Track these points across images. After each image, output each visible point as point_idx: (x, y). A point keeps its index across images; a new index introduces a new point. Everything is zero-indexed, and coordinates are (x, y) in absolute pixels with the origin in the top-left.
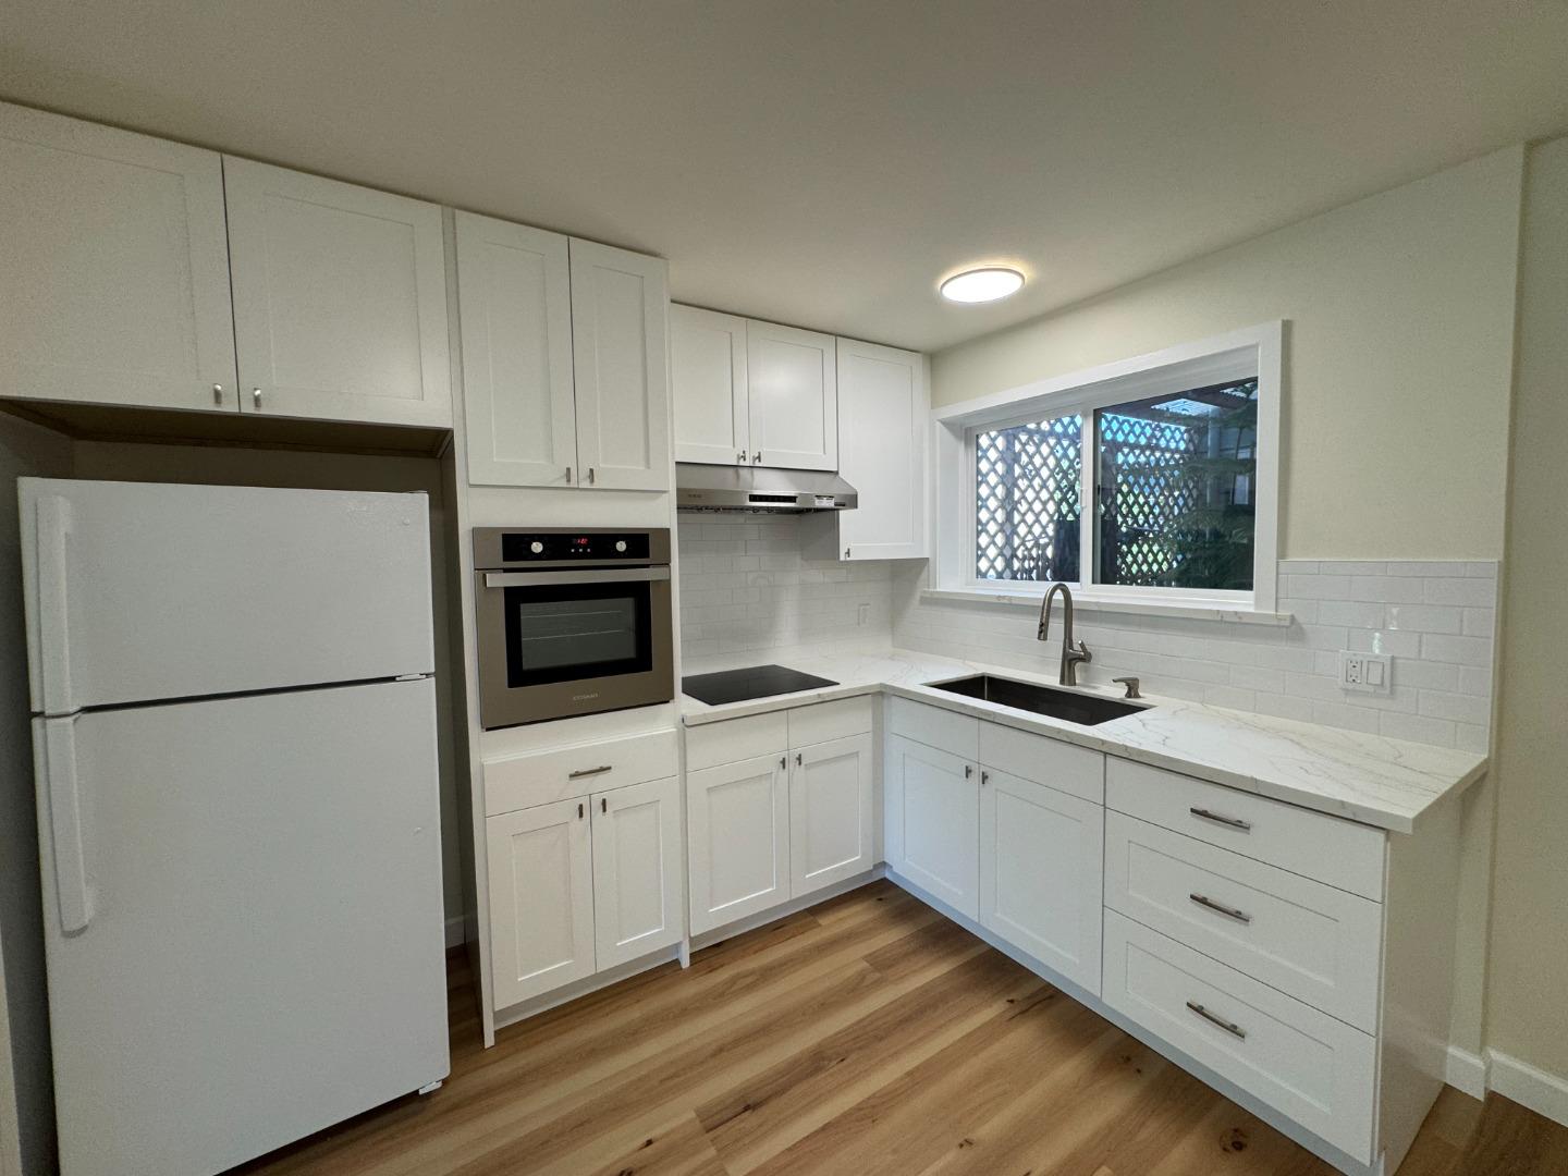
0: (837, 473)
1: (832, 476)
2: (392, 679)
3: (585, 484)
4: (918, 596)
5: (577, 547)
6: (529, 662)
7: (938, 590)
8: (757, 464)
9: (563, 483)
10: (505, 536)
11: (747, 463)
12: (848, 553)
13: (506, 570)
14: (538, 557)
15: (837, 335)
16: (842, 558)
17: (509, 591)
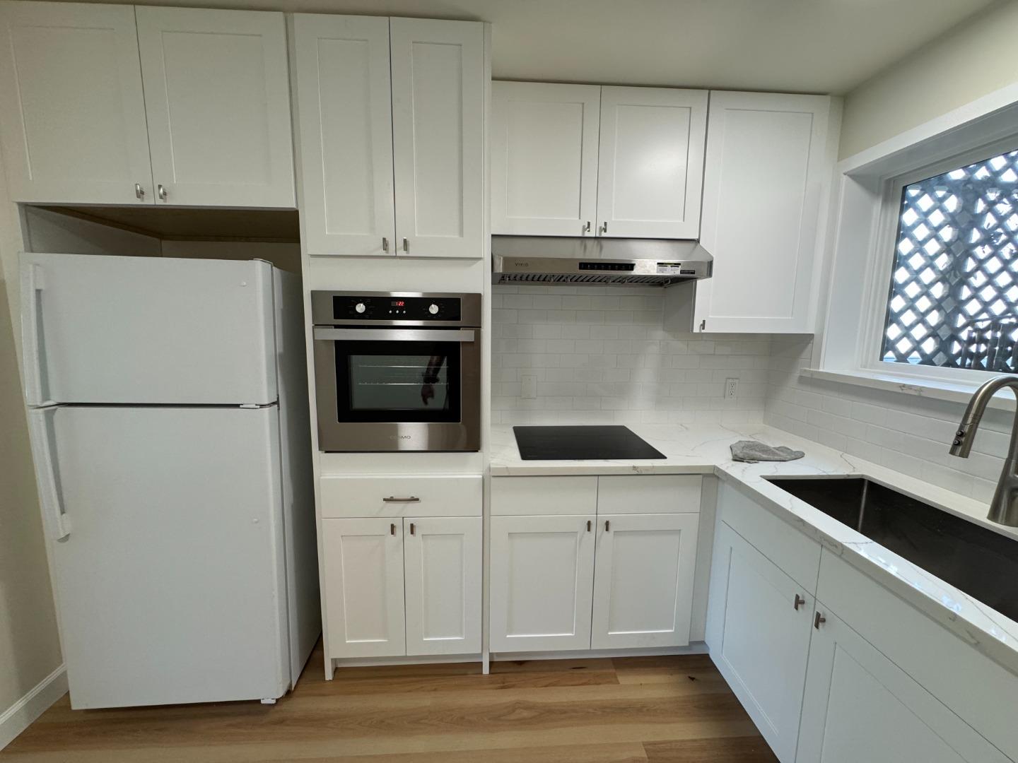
0: (697, 241)
1: (691, 245)
2: (237, 406)
3: (401, 253)
4: (797, 374)
5: (394, 309)
6: (358, 403)
7: (821, 370)
8: (604, 234)
9: (382, 253)
10: (335, 298)
11: (592, 234)
12: (703, 326)
13: (337, 327)
14: (361, 316)
15: (710, 89)
16: (696, 329)
17: (339, 344)
